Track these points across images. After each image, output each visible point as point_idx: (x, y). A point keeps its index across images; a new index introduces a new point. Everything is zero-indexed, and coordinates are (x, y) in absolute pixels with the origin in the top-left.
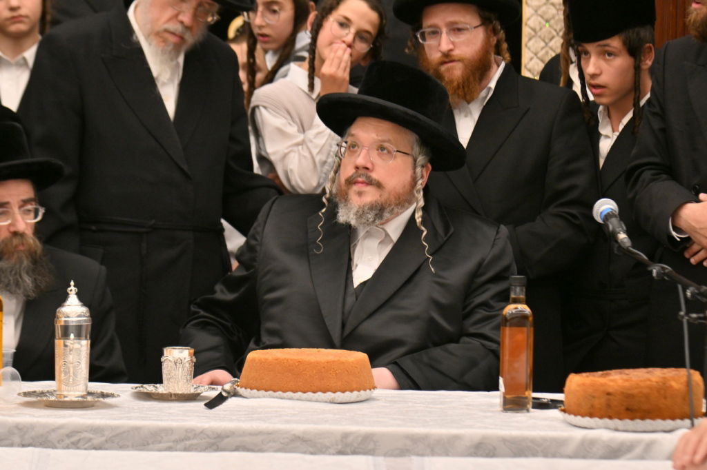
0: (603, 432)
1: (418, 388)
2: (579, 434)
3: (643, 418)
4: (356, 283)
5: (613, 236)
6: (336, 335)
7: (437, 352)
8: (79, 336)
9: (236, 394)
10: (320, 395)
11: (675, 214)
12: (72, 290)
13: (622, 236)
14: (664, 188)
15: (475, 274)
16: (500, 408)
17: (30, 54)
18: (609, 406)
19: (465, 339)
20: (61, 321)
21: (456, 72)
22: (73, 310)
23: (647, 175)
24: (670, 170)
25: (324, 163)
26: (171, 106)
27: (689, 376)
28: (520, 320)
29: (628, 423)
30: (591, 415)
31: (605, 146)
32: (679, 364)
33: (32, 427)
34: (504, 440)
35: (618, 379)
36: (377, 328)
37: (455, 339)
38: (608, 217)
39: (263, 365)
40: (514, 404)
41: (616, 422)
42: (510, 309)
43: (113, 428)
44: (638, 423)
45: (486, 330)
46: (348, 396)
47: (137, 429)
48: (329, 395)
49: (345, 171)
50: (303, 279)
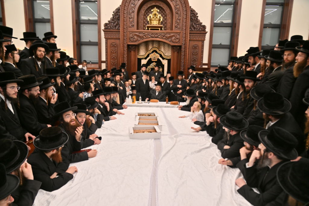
0: (173, 105)
2: (171, 105)
6: (155, 98)
9: (150, 102)
17: (135, 80)
21: (162, 81)
22: (140, 97)
31: (171, 86)
33: (138, 105)
35: (173, 102)
36: (158, 98)
40: (167, 103)
44: (175, 105)
45: (164, 98)
49: (157, 89)
50: (153, 95)
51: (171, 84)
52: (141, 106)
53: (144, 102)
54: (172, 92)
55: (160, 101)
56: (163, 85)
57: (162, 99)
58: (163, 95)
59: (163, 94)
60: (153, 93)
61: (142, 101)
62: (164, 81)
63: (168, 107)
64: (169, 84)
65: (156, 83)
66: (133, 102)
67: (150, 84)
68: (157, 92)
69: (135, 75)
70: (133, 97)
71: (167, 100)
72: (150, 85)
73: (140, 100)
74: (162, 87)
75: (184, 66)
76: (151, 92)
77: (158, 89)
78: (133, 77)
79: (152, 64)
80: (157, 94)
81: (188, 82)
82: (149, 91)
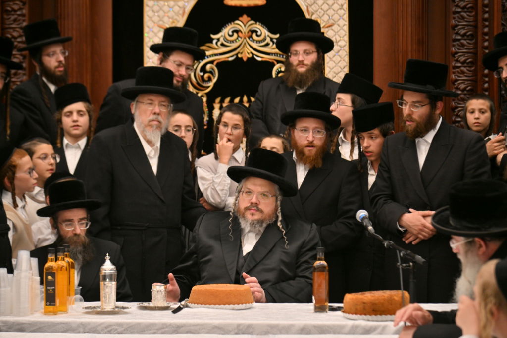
0: (362, 321)
1: (274, 301)
2: (351, 323)
3: (381, 314)
4: (245, 253)
5: (366, 228)
6: (233, 276)
7: (284, 284)
8: (111, 280)
9: (187, 306)
10: (227, 306)
11: (399, 219)
12: (108, 258)
13: (370, 228)
14: (392, 206)
15: (301, 247)
16: (313, 311)
18: (364, 309)
19: (298, 278)
20: (103, 273)
22: (108, 267)
24: (393, 197)
26: (155, 168)
27: (403, 294)
28: (322, 268)
29: (374, 317)
30: (356, 314)
32: (398, 288)
33: (89, 323)
34: (315, 326)
35: (369, 296)
37: (293, 279)
38: (363, 219)
39: (200, 292)
40: (320, 309)
41: (368, 317)
42: (317, 263)
43: (127, 324)
44: (379, 317)
45: (307, 274)
46: (240, 306)
47: (139, 324)
48: (232, 306)
49: (244, 202)
60: (218, 238)
63: (322, 330)
66: (50, 299)
68: (245, 225)
71: (321, 283)
77: (255, 207)
78: (67, 121)
80: (248, 247)
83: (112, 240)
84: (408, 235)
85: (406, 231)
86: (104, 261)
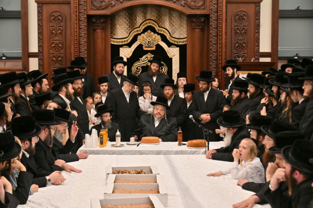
0: (193, 149)
1: (165, 141)
2: (190, 150)
3: (199, 147)
4: (156, 127)
5: (193, 120)
6: (153, 134)
7: (167, 136)
8: (119, 137)
9: (140, 144)
10: (153, 144)
11: (200, 116)
12: (118, 130)
13: (194, 121)
14: (197, 113)
15: (172, 125)
16: (177, 145)
17: (106, 94)
18: (194, 145)
19: (171, 134)
20: (116, 135)
21: (169, 95)
22: (118, 133)
23: (194, 111)
24: (197, 110)
25: (147, 107)
26: (128, 101)
27: (205, 141)
28: (180, 133)
29: (197, 148)
30: (191, 147)
31: (188, 106)
33: (113, 150)
34: (180, 151)
35: (194, 141)
36: (159, 133)
37: (169, 134)
38: (191, 118)
39: (144, 140)
40: (180, 144)
41: (195, 148)
42: (179, 131)
43: (125, 150)
44: (198, 148)
45: (174, 132)
46: (156, 144)
47: (128, 150)
48: (154, 144)
49: (156, 112)
50: (148, 126)
51: (189, 101)
52: (120, 153)
53: (128, 143)
54: (191, 120)
55: (163, 141)
56: (169, 103)
57: (169, 136)
58: (171, 126)
59: (169, 125)
60: (148, 122)
61: (122, 141)
62: (172, 95)
63: (182, 153)
64: (184, 101)
65: (155, 98)
66: (102, 143)
67: (140, 101)
68: (156, 119)
69: (106, 84)
70: (101, 133)
71: (180, 137)
72: (140, 106)
73: (118, 139)
74: (167, 108)
75: (217, 60)
76: (143, 119)
77: (159, 113)
78: (102, 88)
79: (144, 57)
80: (157, 124)
81: (226, 96)
82: (139, 118)
83: (116, 122)
84: (202, 121)
85: (202, 120)
86: (117, 131)
